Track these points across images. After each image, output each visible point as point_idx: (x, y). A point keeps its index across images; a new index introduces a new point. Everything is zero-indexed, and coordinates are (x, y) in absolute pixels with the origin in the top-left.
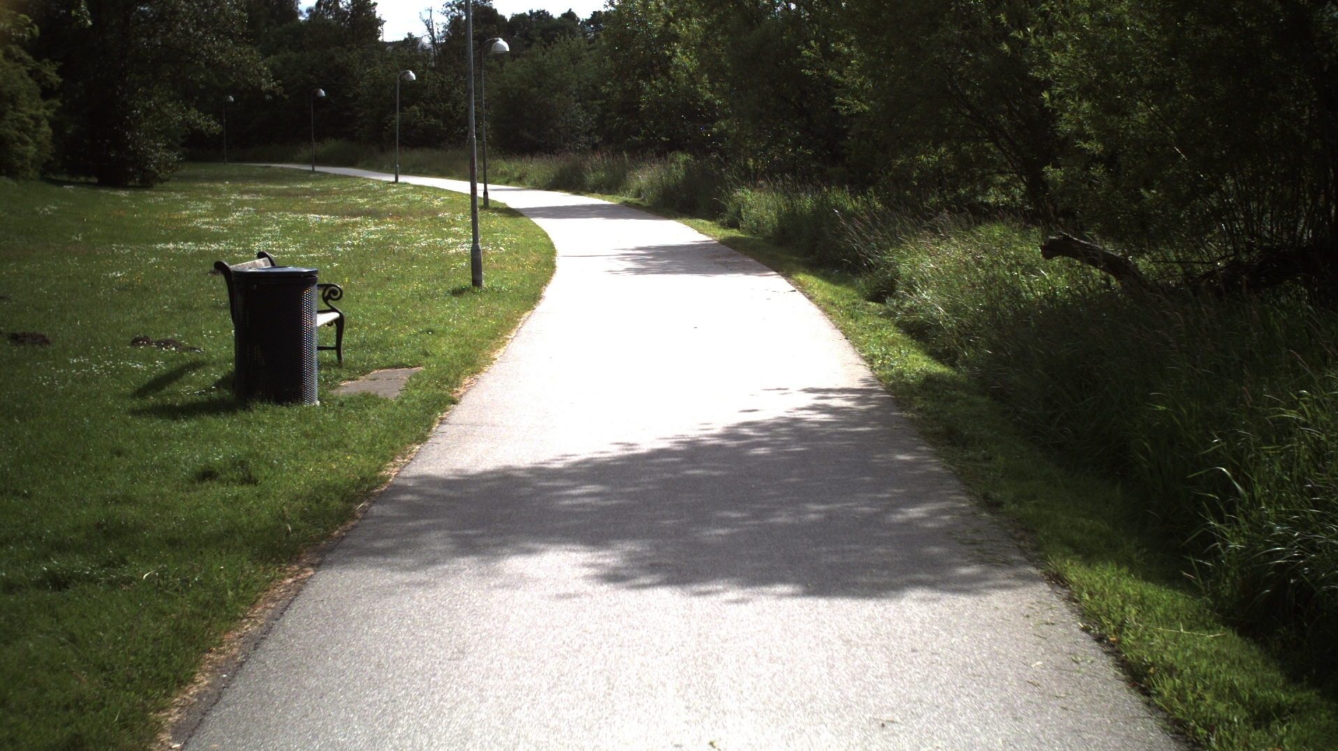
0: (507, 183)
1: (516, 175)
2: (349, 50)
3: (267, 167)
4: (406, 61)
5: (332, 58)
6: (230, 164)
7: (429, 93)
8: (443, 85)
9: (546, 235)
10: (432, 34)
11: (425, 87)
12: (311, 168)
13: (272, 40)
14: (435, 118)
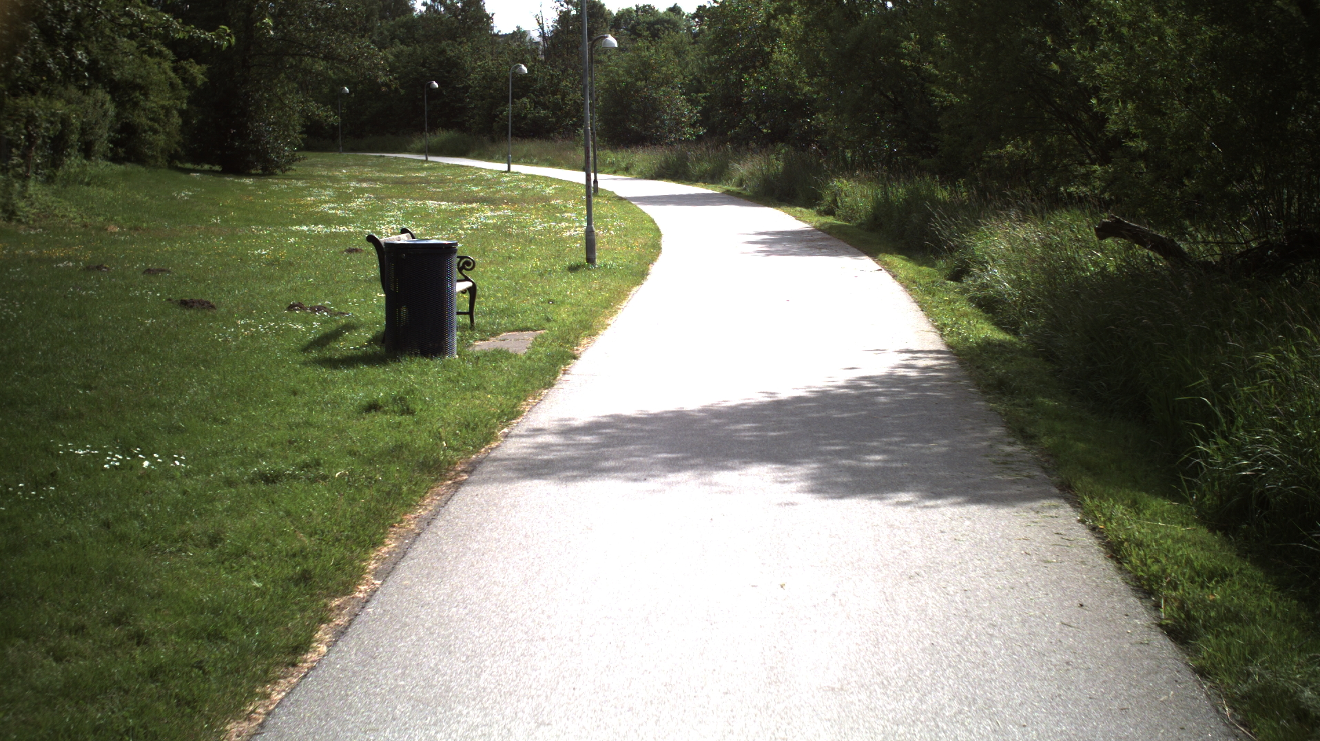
0: (615, 173)
1: (623, 165)
2: (460, 43)
3: (381, 156)
4: (516, 55)
5: (444, 51)
6: (345, 154)
7: (539, 85)
8: (552, 78)
9: (652, 221)
10: (542, 28)
11: (535, 80)
12: (424, 158)
13: (386, 32)
14: (544, 109)
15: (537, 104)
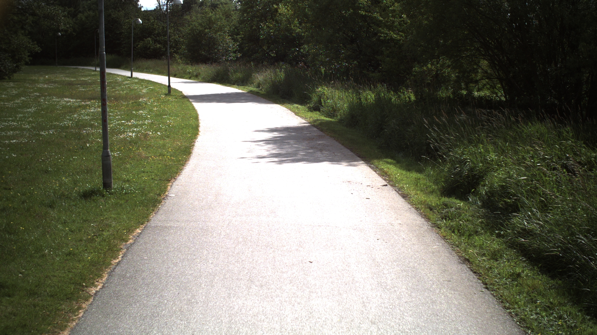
3: (76, 68)
6: (59, 67)
7: (157, 32)
8: (163, 28)
11: (155, 29)
12: (94, 69)
14: (159, 44)
15: (156, 41)
